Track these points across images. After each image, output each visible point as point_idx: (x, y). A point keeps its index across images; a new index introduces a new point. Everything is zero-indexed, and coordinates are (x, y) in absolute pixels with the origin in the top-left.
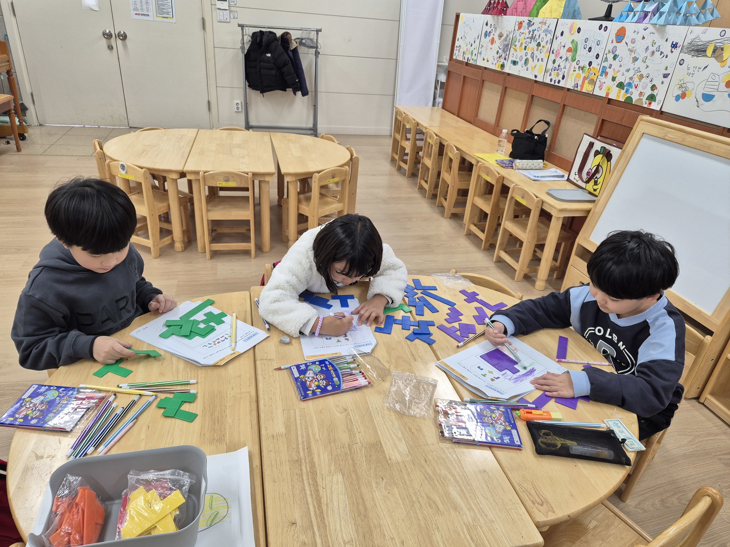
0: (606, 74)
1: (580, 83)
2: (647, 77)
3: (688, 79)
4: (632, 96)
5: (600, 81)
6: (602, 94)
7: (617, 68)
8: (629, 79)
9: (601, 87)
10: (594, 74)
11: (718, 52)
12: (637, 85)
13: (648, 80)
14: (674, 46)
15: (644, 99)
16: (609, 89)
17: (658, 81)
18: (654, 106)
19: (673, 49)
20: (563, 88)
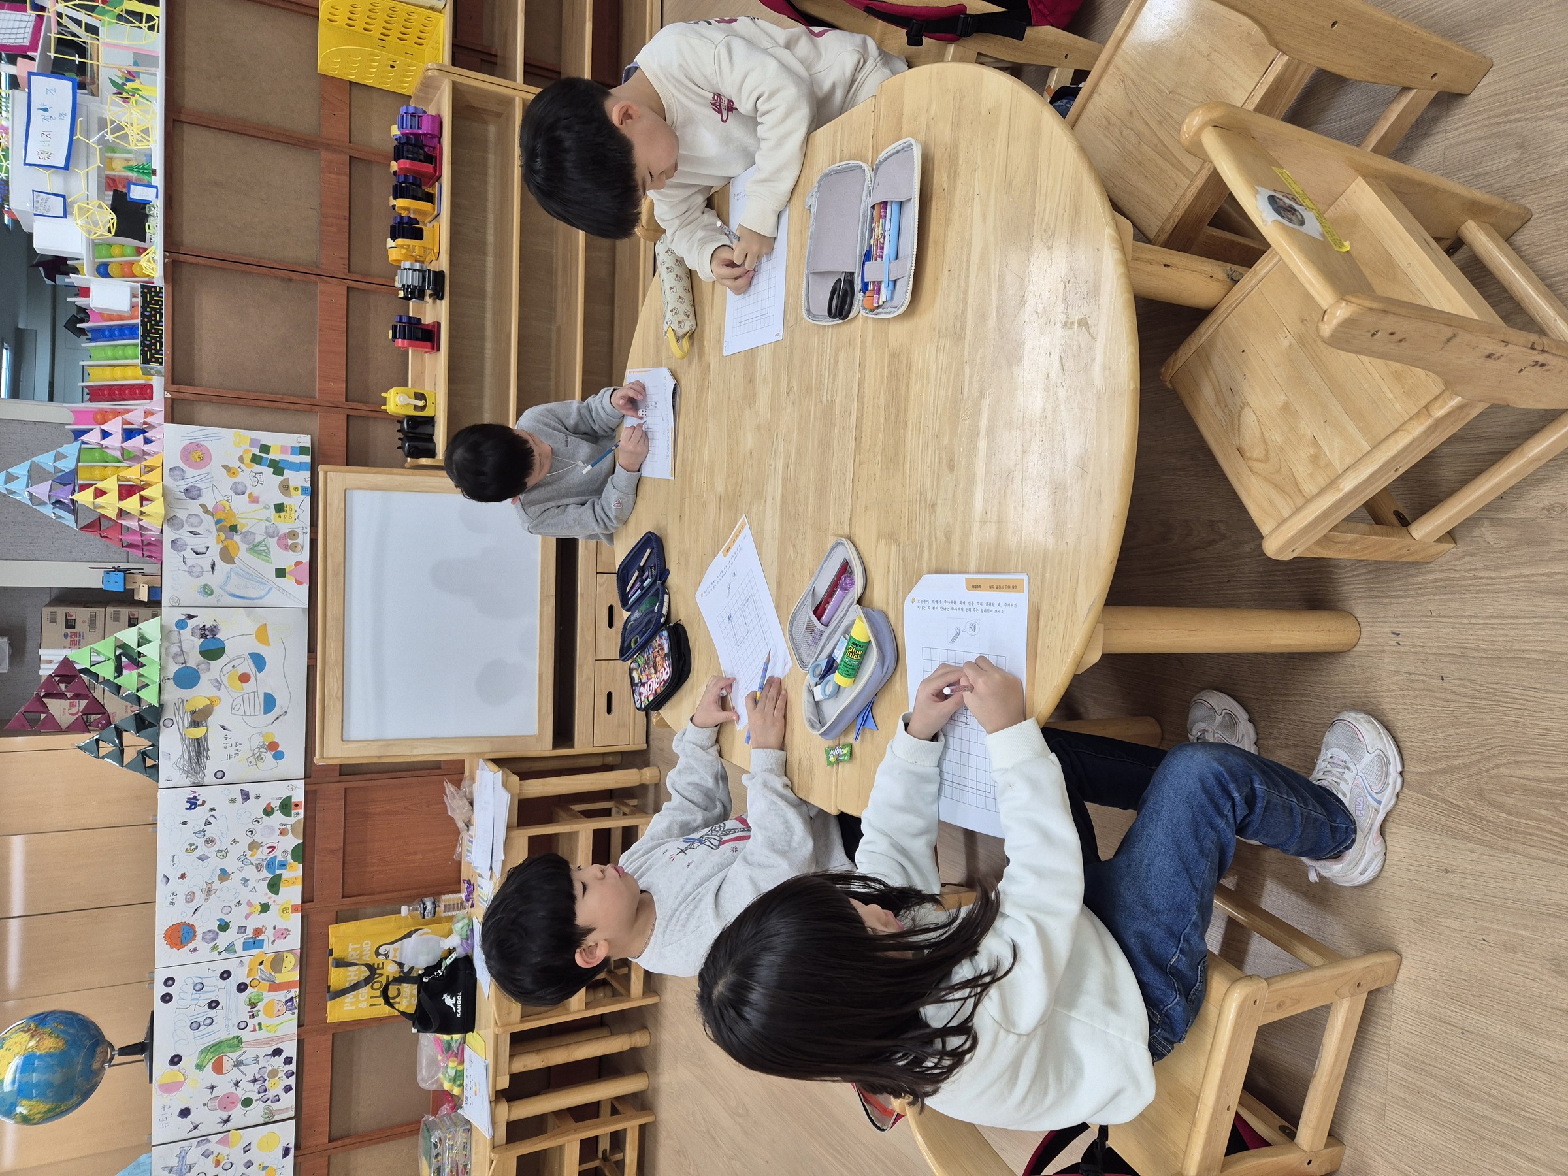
0: (258, 932)
2: (252, 832)
3: (246, 752)
4: (290, 851)
5: (273, 943)
6: (296, 922)
7: (244, 909)
8: (261, 872)
9: (283, 934)
10: (262, 967)
11: (199, 718)
12: (269, 848)
13: (257, 828)
14: (193, 803)
15: (291, 820)
16: (285, 910)
17: (255, 808)
18: (299, 796)
19: (199, 803)
20: (298, 1041)
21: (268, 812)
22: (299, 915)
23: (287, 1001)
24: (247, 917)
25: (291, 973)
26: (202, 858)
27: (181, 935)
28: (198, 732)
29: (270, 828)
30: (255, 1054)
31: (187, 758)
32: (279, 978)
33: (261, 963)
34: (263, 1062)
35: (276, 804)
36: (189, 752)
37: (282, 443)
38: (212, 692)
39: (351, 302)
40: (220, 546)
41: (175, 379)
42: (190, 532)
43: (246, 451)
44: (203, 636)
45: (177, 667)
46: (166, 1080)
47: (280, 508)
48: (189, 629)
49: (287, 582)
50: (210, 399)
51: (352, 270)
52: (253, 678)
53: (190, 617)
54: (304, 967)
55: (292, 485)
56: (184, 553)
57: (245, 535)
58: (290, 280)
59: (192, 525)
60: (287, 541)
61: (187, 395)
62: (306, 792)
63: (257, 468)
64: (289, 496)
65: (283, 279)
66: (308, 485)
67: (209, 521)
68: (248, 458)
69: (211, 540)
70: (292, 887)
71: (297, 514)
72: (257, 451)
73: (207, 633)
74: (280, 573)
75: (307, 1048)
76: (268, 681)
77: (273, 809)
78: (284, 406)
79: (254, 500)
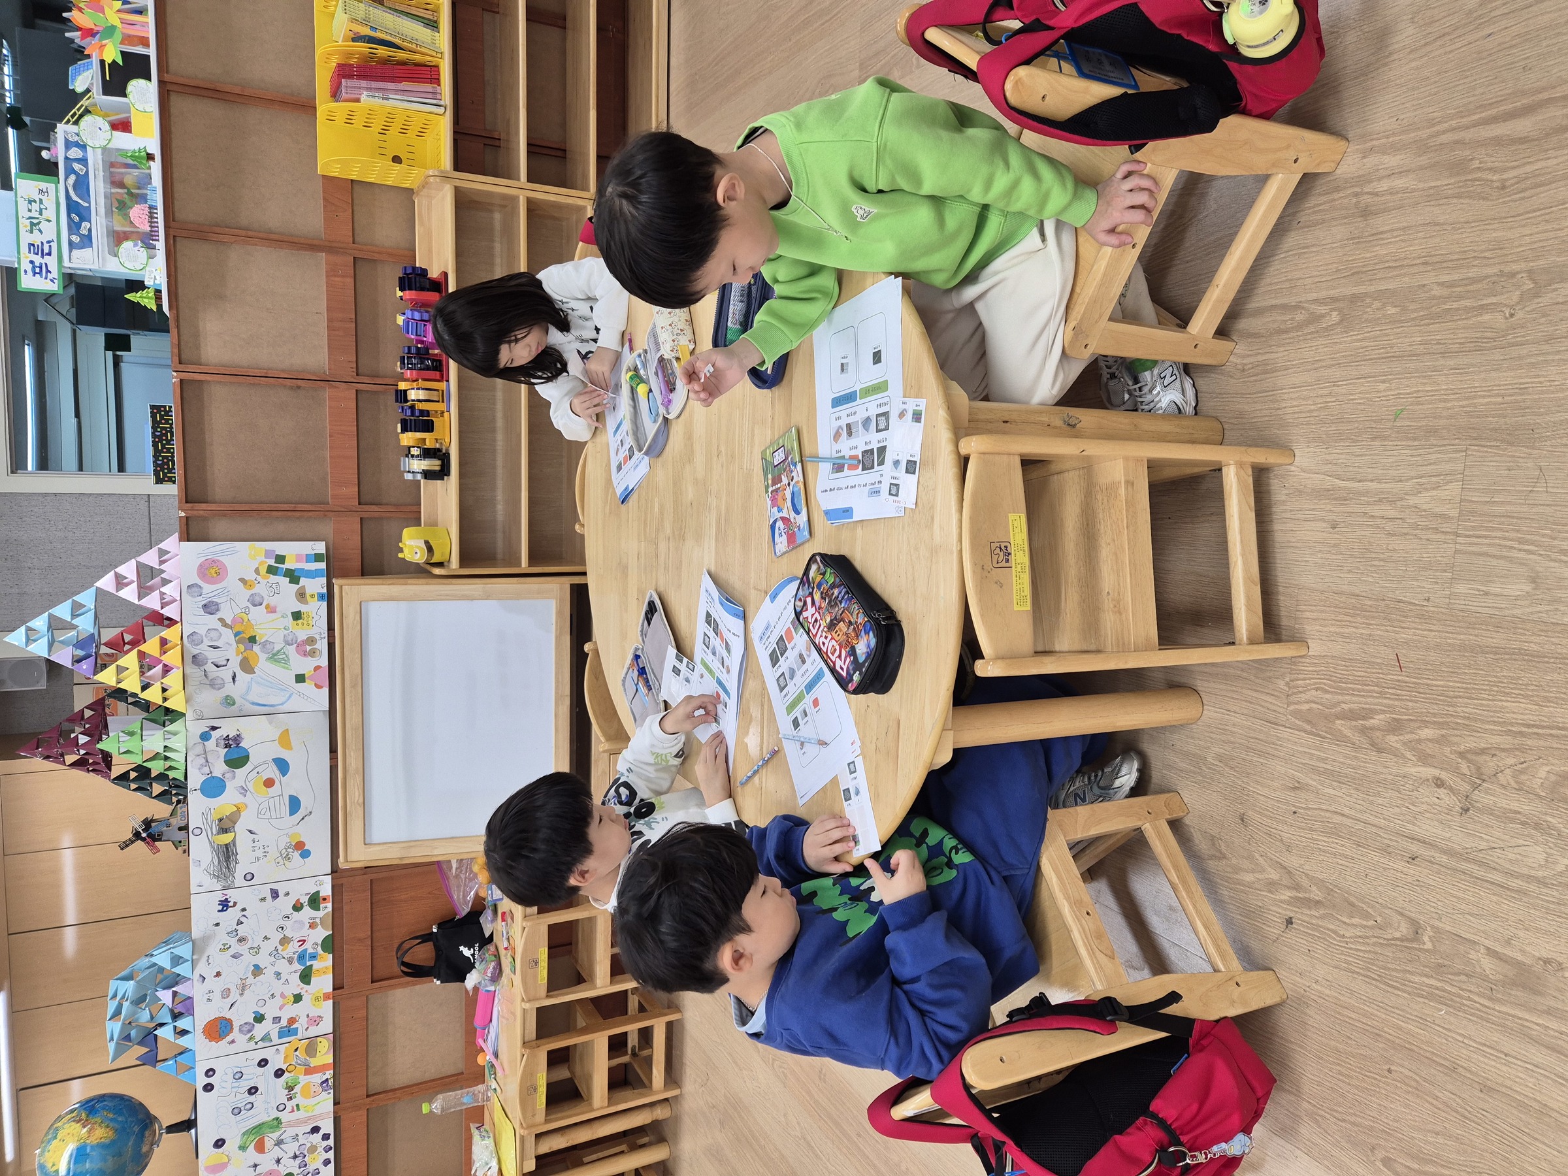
0: (292, 1021)
2: (283, 928)
3: (273, 853)
4: (320, 941)
5: (307, 1029)
6: (327, 1009)
7: (278, 1001)
8: (293, 965)
9: (317, 1020)
10: (297, 1053)
11: (225, 825)
12: (299, 941)
13: (288, 924)
14: (225, 905)
15: (319, 914)
16: (317, 999)
17: (286, 904)
18: (326, 890)
19: (231, 904)
20: (335, 1118)
21: (297, 907)
22: (331, 1002)
23: (323, 1083)
24: (281, 1008)
25: (325, 1055)
26: (235, 957)
27: (218, 1029)
28: (226, 838)
29: (301, 923)
30: (294, 1131)
31: (216, 864)
32: (314, 1062)
33: (296, 1050)
34: (302, 1140)
35: (305, 899)
36: (219, 858)
37: (296, 552)
38: (239, 799)
39: (360, 404)
40: (240, 657)
41: (189, 497)
42: (211, 646)
43: (261, 563)
44: (227, 746)
45: (204, 778)
46: (212, 1162)
47: (297, 616)
48: (213, 740)
49: (308, 687)
50: (223, 514)
51: (360, 371)
52: (277, 782)
53: (214, 728)
54: (337, 1050)
55: (308, 592)
56: (205, 667)
57: (264, 645)
58: (299, 387)
59: (212, 640)
60: (306, 647)
61: (201, 512)
62: (333, 886)
63: (273, 578)
64: (306, 603)
65: (291, 388)
66: (325, 590)
67: (228, 635)
68: (263, 570)
69: (231, 651)
70: (324, 977)
71: (314, 620)
72: (272, 562)
73: (231, 742)
74: (300, 678)
75: (344, 1124)
76: (291, 785)
77: (302, 904)
78: (298, 514)
79: (271, 610)
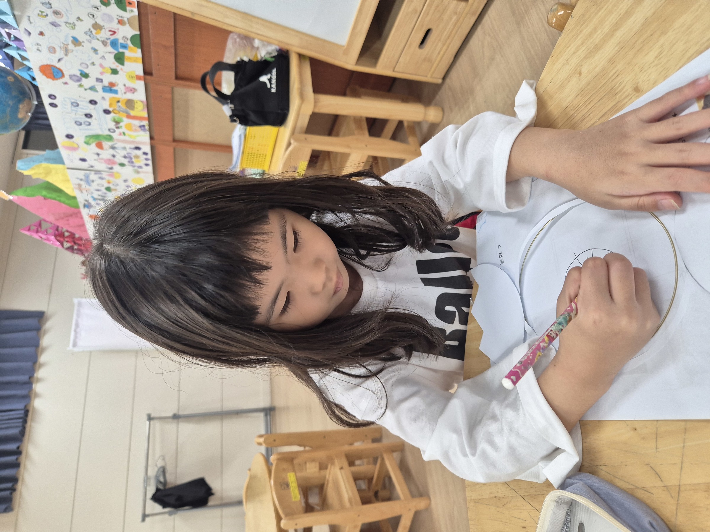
0: (112, 85)
1: (137, 123)
2: (93, 16)
4: (129, 37)
5: (125, 93)
6: (140, 85)
7: (98, 68)
8: (107, 47)
9: (133, 91)
10: (119, 104)
12: (110, 31)
13: (97, 13)
16: (131, 77)
20: (151, 146)
21: (105, 2)
22: (143, 82)
23: (140, 127)
24: (102, 74)
25: (141, 112)
26: (53, 24)
27: (52, 72)
29: (110, 17)
30: (123, 146)
32: (132, 113)
34: (129, 151)
46: (66, 144)
54: (150, 111)
70: (135, 63)
75: (158, 149)
77: (109, 1)
